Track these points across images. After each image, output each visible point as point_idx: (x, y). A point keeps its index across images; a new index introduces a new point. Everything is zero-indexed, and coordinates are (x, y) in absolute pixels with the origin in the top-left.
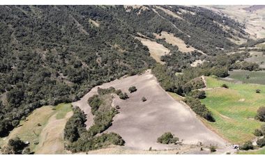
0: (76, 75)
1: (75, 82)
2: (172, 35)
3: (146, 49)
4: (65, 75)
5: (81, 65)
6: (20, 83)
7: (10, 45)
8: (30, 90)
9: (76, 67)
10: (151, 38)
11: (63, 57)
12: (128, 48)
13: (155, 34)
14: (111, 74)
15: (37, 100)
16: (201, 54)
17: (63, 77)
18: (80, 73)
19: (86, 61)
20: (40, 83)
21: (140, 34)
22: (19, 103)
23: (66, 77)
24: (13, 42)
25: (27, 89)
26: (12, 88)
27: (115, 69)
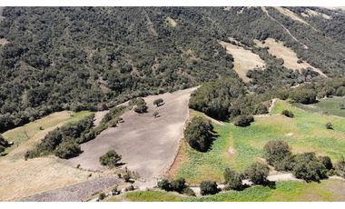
0: (118, 81)
1: (113, 89)
2: (281, 43)
3: (230, 59)
4: (104, 80)
5: (131, 70)
6: (51, 82)
7: (59, 40)
8: (57, 91)
9: (123, 71)
10: (247, 45)
11: (112, 58)
12: (203, 56)
13: (255, 41)
14: (164, 85)
15: (60, 103)
16: (317, 74)
17: (102, 81)
18: (124, 80)
19: (137, 66)
20: (73, 84)
21: (231, 39)
22: (39, 103)
23: (105, 82)
24: (64, 37)
25: (55, 89)
26: (38, 85)
27: (172, 79)
